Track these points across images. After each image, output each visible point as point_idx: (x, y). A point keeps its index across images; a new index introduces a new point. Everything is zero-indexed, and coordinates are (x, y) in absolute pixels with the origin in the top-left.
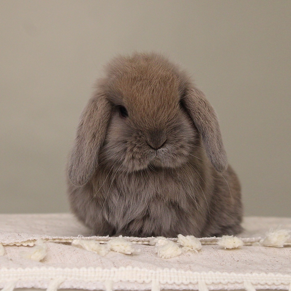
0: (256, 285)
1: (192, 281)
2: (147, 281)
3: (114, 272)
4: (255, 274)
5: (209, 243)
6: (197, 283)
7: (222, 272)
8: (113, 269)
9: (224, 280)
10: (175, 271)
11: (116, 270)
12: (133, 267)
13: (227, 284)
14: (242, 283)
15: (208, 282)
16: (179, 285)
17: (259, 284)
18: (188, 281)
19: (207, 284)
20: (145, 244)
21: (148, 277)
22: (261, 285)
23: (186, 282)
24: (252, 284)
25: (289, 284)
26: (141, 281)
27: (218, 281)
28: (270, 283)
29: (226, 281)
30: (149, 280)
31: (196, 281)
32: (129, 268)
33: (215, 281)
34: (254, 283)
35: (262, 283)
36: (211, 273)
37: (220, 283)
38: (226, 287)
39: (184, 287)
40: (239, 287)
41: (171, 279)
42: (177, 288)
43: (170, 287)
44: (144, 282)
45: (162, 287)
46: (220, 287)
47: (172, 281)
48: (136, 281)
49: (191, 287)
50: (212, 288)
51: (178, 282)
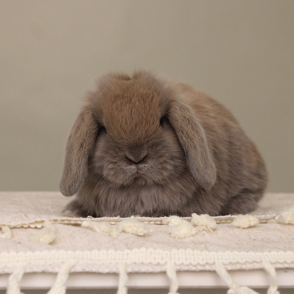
0: (275, 263)
1: (209, 261)
2: (162, 262)
3: (128, 254)
4: (273, 253)
5: (223, 222)
6: (214, 263)
7: (240, 251)
8: (126, 251)
9: (242, 259)
10: (191, 251)
11: (129, 251)
12: (147, 248)
13: (245, 264)
14: (261, 262)
15: (225, 262)
16: (195, 266)
17: (278, 262)
18: (205, 262)
19: (224, 264)
20: (157, 224)
21: (162, 258)
22: (281, 264)
23: (202, 263)
24: (271, 263)
26: (155, 262)
27: (236, 261)
28: (289, 261)
29: (244, 260)
30: (164, 261)
31: (212, 261)
32: (143, 249)
33: (233, 261)
34: (273, 261)
35: (281, 261)
36: (228, 252)
37: (238, 263)
38: (244, 267)
39: (200, 268)
40: (257, 266)
41: (186, 260)
42: (193, 269)
43: (186, 268)
44: (158, 264)
45: (178, 268)
46: (238, 267)
47: (188, 262)
48: (150, 263)
49: (208, 268)
50: (230, 268)
51: (194, 263)
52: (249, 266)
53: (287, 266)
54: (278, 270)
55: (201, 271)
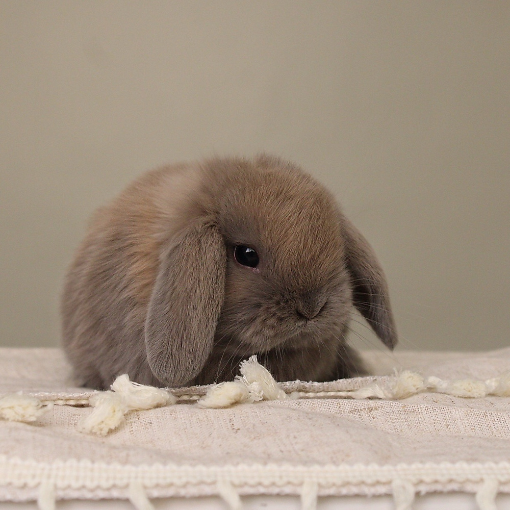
0: (241, 486)
1: (118, 482)
2: (31, 483)
4: (242, 467)
6: (127, 486)
9: (180, 478)
10: (89, 464)
12: (9, 456)
13: (185, 486)
14: (214, 483)
15: (148, 483)
16: (92, 491)
17: (246, 484)
18: (111, 483)
19: (145, 487)
21: (34, 476)
22: (252, 486)
23: (105, 484)
24: (234, 485)
25: (301, 484)
26: (18, 482)
27: (169, 481)
28: (266, 482)
29: (184, 480)
30: (36, 481)
31: (125, 481)
33: (162, 482)
34: (237, 482)
35: (252, 482)
36: (158, 466)
37: (171, 485)
38: (183, 492)
39: (101, 494)
40: (207, 490)
41: (77, 478)
42: (89, 495)
43: (75, 494)
44: (24, 486)
45: (61, 494)
46: (171, 492)
47: (80, 483)
48: (10, 484)
49: (115, 494)
50: (156, 493)
51: (89, 484)
52: (193, 491)
53: (262, 490)
54: (246, 498)
55: (103, 500)
